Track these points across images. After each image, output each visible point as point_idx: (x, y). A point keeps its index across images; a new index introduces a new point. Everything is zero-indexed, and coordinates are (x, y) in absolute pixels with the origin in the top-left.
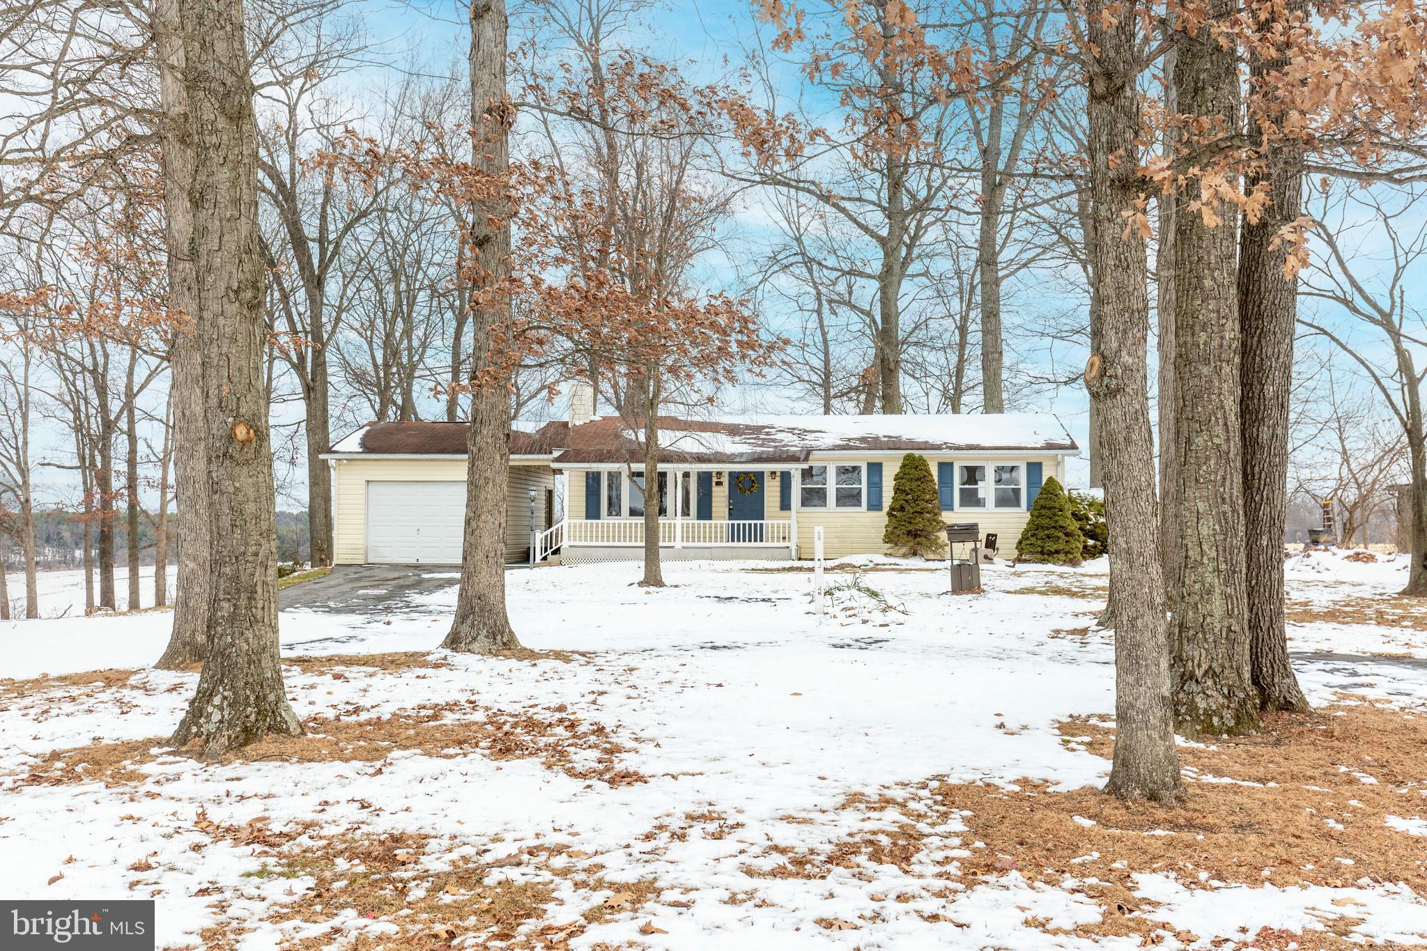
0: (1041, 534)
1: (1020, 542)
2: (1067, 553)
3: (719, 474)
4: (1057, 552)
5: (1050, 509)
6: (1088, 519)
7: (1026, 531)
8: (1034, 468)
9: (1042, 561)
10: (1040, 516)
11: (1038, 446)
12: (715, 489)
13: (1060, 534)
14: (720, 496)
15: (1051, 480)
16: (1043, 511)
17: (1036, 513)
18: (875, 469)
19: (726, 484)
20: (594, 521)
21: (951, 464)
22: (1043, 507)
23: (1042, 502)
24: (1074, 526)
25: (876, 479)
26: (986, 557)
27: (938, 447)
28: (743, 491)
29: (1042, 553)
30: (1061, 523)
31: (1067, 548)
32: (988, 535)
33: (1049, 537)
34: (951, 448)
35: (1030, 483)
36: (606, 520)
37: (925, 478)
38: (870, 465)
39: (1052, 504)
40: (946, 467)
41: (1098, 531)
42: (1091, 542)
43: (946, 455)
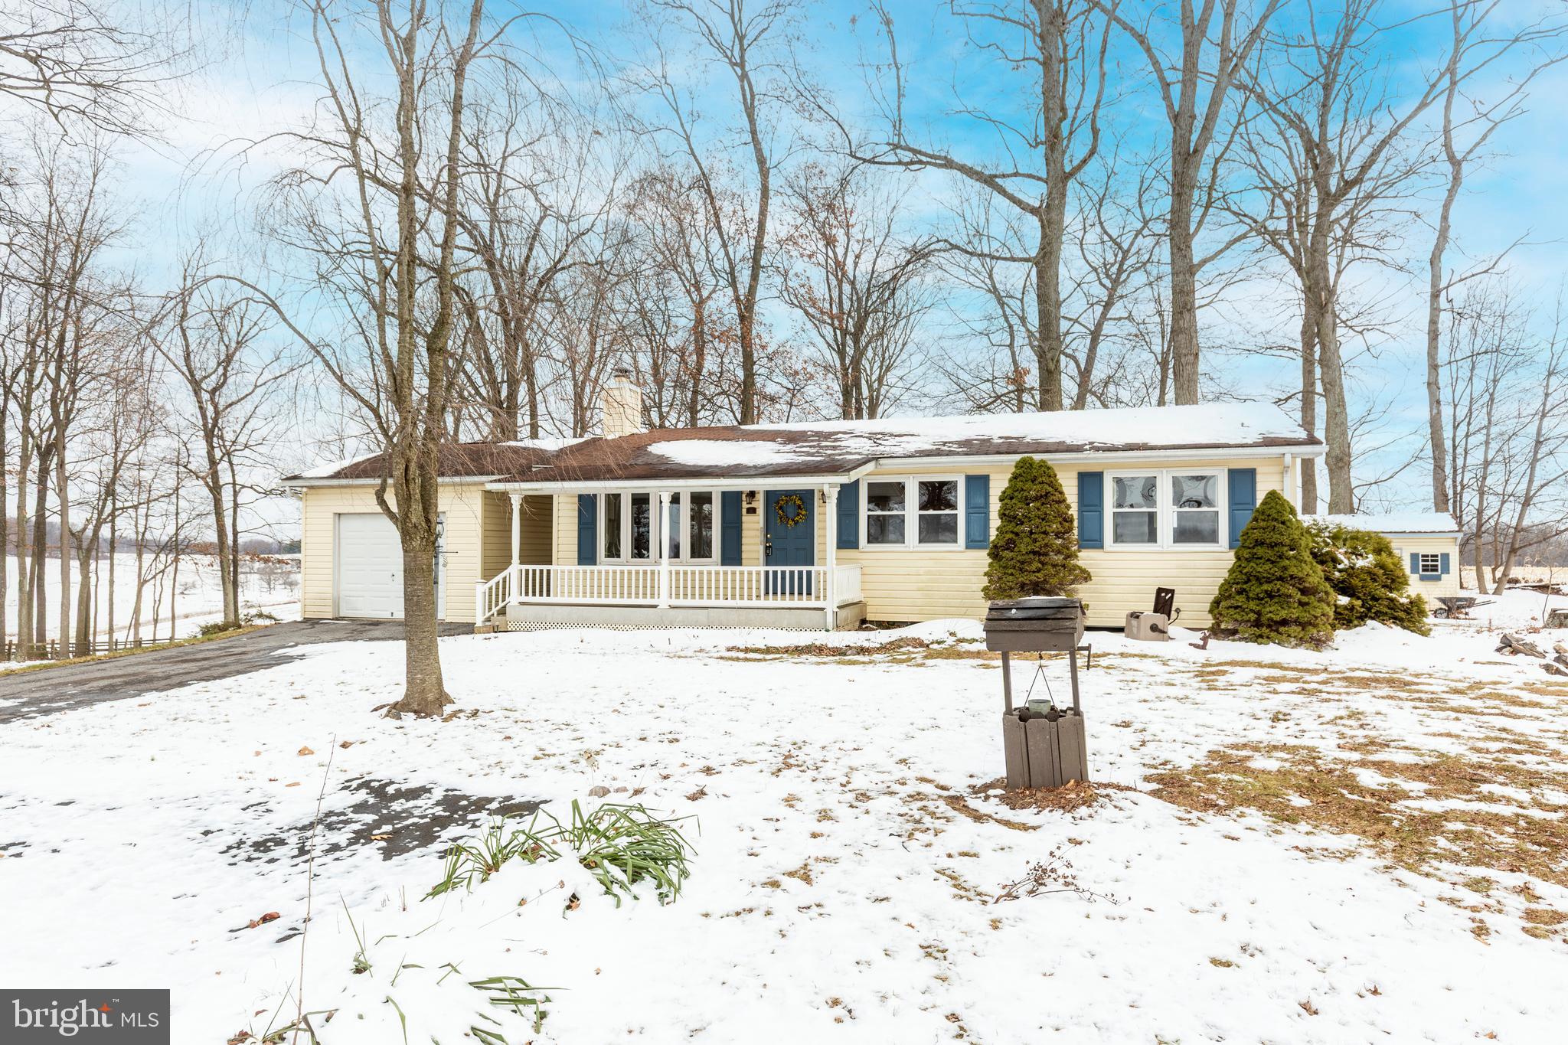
0: (1255, 589)
1: (1216, 603)
2: (1304, 625)
3: (752, 495)
4: (1284, 622)
5: (1272, 546)
6: (1335, 561)
7: (1227, 585)
8: (1242, 479)
9: (1258, 638)
10: (1254, 557)
11: (1250, 441)
12: (746, 519)
13: (1292, 591)
14: (753, 527)
15: (1273, 497)
16: (1260, 551)
17: (1246, 553)
18: (978, 483)
19: (761, 511)
20: (588, 568)
21: (1099, 476)
22: (1259, 543)
23: (1257, 534)
24: (1315, 574)
25: (980, 501)
26: (1154, 628)
27: (1078, 449)
28: (785, 519)
29: (1257, 624)
30: (1293, 571)
31: (1305, 617)
32: (1160, 591)
33: (1270, 595)
34: (1097, 449)
35: (1234, 504)
36: (605, 565)
37: (1051, 495)
38: (970, 479)
39: (1276, 538)
40: (1090, 482)
41: (1355, 582)
42: (1344, 600)
43: (1091, 461)
